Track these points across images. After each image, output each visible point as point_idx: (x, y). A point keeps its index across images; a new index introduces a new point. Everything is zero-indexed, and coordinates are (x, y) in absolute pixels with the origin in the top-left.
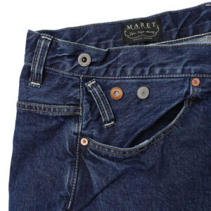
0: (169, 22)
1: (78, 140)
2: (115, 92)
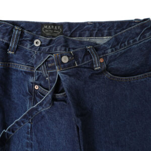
0: (66, 28)
1: (33, 86)
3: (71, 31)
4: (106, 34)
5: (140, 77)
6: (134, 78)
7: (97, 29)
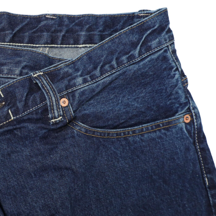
3: (13, 30)
4: (82, 39)
5: (147, 129)
6: (134, 132)
7: (65, 29)
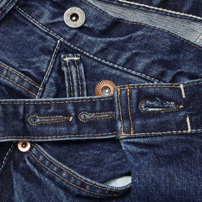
2: (106, 88)
